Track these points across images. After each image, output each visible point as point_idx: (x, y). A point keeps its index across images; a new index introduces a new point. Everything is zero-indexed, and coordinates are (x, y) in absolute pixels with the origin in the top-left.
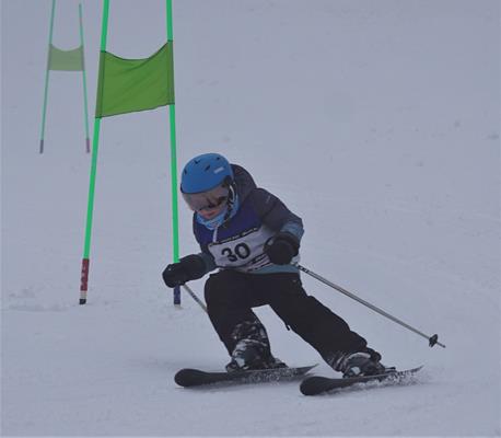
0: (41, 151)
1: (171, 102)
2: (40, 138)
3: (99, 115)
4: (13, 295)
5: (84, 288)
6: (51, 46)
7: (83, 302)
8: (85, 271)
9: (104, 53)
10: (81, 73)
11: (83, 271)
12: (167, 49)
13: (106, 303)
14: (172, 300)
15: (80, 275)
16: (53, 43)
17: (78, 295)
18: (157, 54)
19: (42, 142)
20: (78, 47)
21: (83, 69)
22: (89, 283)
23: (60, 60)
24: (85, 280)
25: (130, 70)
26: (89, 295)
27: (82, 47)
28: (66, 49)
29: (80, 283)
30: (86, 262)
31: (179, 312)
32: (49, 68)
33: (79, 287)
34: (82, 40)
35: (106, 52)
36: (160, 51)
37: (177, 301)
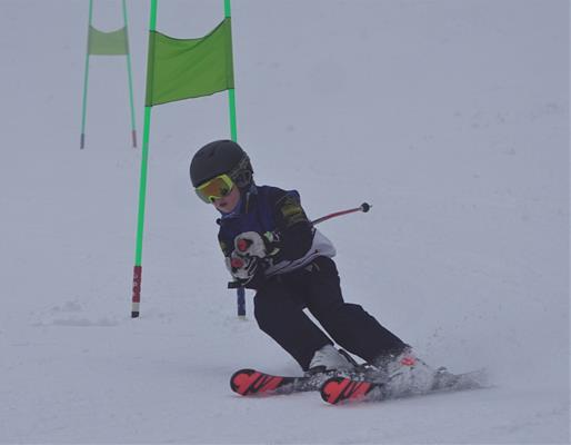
0: (82, 147)
1: (230, 87)
2: (80, 132)
3: (149, 104)
4: (56, 309)
5: (136, 299)
6: (90, 27)
7: (135, 314)
8: (138, 280)
9: (153, 33)
10: (125, 57)
11: (135, 280)
12: (225, 26)
13: (162, 316)
14: (237, 310)
15: (131, 284)
16: (93, 24)
17: (129, 307)
18: (214, 32)
19: (83, 136)
20: (121, 27)
21: (127, 53)
22: (142, 294)
23: (106, 43)
24: (137, 290)
25: (187, 50)
26: (142, 308)
27: (125, 29)
28: (107, 30)
29: (131, 294)
30: (138, 270)
31: (244, 324)
32: (89, 53)
33: (131, 298)
34: (125, 20)
35: (156, 32)
36: (217, 29)
37: (242, 311)
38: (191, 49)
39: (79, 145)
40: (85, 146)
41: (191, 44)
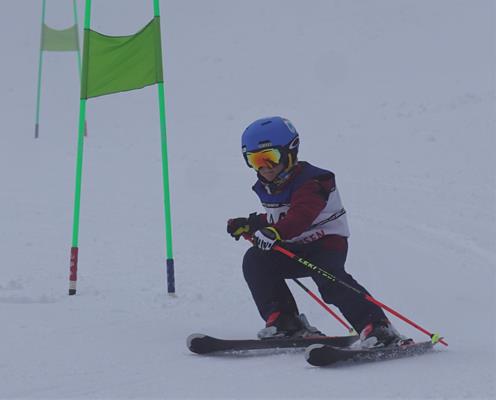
0: (37, 136)
1: (159, 80)
2: (35, 123)
3: (85, 97)
5: (73, 277)
6: (44, 26)
7: (72, 292)
8: (74, 260)
9: (88, 31)
10: (76, 53)
11: (72, 261)
12: (154, 25)
13: (97, 293)
15: (68, 264)
17: (67, 285)
18: (143, 29)
19: (37, 126)
20: (73, 25)
21: (78, 49)
22: (78, 272)
24: (74, 269)
25: (119, 47)
26: (79, 285)
27: (76, 27)
28: (59, 29)
29: (68, 273)
30: (75, 251)
32: (42, 50)
33: (68, 276)
34: (76, 20)
35: (90, 30)
36: (147, 27)
37: (171, 289)
38: (123, 45)
39: (34, 135)
40: (40, 135)
41: (123, 41)
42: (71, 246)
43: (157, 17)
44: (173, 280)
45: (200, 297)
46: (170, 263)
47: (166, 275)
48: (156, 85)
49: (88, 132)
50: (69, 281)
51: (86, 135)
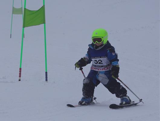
0: (11, 38)
3: (24, 27)
5: (20, 76)
6: (13, 7)
7: (20, 80)
8: (20, 71)
9: (25, 9)
12: (43, 7)
13: (26, 81)
14: (45, 80)
15: (19, 72)
16: (14, 6)
17: (18, 78)
18: (40, 9)
19: (11, 35)
21: (22, 14)
22: (21, 75)
24: (20, 74)
25: (33, 13)
26: (21, 78)
27: (22, 8)
28: (17, 8)
29: (19, 75)
30: (20, 69)
31: (47, 83)
32: (12, 14)
33: (19, 76)
34: (22, 6)
36: (41, 8)
37: (47, 80)
39: (10, 37)
40: (12, 37)
41: (35, 12)
42: (19, 67)
43: (44, 5)
44: (47, 77)
45: (54, 82)
46: (46, 73)
47: (45, 76)
48: (44, 24)
49: (25, 37)
50: (19, 77)
51: (24, 37)
